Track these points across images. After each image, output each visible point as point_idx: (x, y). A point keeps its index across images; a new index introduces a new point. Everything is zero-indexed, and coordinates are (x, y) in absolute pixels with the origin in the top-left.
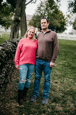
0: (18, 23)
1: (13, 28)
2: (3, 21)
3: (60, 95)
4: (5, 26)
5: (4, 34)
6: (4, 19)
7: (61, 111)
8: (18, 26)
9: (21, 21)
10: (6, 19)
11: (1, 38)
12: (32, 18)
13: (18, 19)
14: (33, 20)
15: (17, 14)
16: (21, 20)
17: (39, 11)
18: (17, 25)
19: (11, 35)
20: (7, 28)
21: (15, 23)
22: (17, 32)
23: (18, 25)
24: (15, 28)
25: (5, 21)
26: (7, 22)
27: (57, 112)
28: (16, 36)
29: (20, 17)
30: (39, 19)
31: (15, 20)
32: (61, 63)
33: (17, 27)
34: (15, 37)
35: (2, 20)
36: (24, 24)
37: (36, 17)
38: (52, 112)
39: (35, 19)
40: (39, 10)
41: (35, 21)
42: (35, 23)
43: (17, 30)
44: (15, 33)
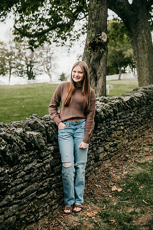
6: (129, 54)
22: (100, 81)
23: (101, 57)
24: (90, 69)
43: (98, 75)
44: (94, 84)
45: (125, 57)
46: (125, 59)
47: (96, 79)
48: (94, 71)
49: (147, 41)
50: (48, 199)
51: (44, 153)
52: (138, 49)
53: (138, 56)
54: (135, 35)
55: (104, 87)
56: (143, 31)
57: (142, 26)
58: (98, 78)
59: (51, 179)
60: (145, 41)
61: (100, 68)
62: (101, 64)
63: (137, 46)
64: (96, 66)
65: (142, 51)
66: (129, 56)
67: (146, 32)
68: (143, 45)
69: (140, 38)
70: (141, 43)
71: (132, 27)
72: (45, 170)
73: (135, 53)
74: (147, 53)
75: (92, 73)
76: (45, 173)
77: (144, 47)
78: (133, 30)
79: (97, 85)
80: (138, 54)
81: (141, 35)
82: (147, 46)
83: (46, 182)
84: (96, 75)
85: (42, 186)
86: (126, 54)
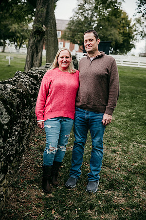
0: (42, 37)
1: (32, 47)
2: (12, 32)
3: (121, 174)
4: (15, 41)
5: (15, 57)
6: (14, 29)
7: (122, 206)
8: (41, 44)
9: (46, 33)
10: (17, 29)
11: (9, 66)
12: (67, 26)
13: (42, 29)
14: (69, 30)
15: (39, 19)
16: (46, 30)
17: (82, 13)
18: (39, 41)
19: (28, 60)
20: (20, 46)
21: (35, 37)
22: (40, 54)
23: (41, 40)
24: (35, 46)
25: (16, 32)
26: (19, 35)
27: (115, 207)
28: (38, 62)
29: (44, 26)
30: (80, 28)
31: (36, 31)
32: (124, 114)
33: (39, 44)
34: (35, 63)
35: (9, 30)
36: (53, 39)
37: (75, 24)
38: (107, 208)
39: (73, 28)
40: (81, 11)
41: (74, 31)
42: (73, 35)
45: (11, 31)
46: (10, 33)
55: (41, 58)
57: (51, 17)
58: (38, 52)
60: (53, 28)
61: (40, 46)
66: (14, 31)
81: (50, 24)
82: (54, 32)
86: (11, 28)
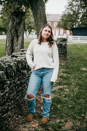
1: (10, 30)
12: (61, 18)
22: (20, 38)
43: (19, 34)
44: (16, 40)
47: (18, 37)
48: (16, 31)
49: (43, 14)
50: (7, 117)
51: (5, 86)
52: (37, 19)
53: (37, 24)
54: (36, 10)
55: (23, 42)
56: (41, 8)
57: (40, 4)
58: (19, 36)
59: (8, 103)
60: (42, 14)
61: (20, 29)
62: (21, 26)
63: (37, 17)
64: (18, 28)
65: (40, 20)
67: (43, 9)
68: (41, 17)
69: (39, 12)
70: (39, 15)
71: (34, 4)
72: (6, 97)
73: (35, 21)
74: (43, 22)
75: (15, 33)
76: (6, 100)
77: (41, 18)
78: (34, 6)
79: (18, 41)
80: (37, 22)
81: (39, 10)
82: (43, 18)
83: (6, 105)
84: (18, 34)
85: (5, 109)
